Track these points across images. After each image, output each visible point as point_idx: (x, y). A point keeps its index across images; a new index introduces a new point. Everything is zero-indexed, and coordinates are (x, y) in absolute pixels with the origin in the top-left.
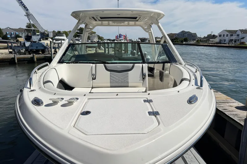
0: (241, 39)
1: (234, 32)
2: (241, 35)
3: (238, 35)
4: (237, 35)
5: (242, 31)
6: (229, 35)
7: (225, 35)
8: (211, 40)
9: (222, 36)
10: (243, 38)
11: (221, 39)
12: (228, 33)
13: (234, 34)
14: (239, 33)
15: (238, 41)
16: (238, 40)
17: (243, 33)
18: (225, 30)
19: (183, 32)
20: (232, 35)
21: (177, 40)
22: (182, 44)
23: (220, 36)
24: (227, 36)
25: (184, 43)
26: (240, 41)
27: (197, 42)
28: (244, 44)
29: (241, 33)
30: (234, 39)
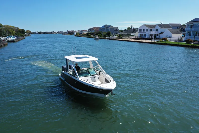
0: (160, 33)
1: (153, 27)
2: (160, 30)
3: (157, 30)
5: (160, 25)
6: (149, 30)
7: (145, 30)
8: (132, 34)
9: (142, 30)
10: (162, 33)
12: (147, 28)
13: (153, 29)
14: (157, 27)
15: (158, 36)
16: (158, 34)
17: (162, 28)
18: (144, 25)
19: (105, 26)
20: (151, 30)
21: (100, 34)
22: (105, 38)
23: (140, 30)
24: (147, 30)
25: (107, 38)
26: (160, 36)
27: (119, 36)
28: (166, 40)
29: (160, 27)
30: (153, 34)
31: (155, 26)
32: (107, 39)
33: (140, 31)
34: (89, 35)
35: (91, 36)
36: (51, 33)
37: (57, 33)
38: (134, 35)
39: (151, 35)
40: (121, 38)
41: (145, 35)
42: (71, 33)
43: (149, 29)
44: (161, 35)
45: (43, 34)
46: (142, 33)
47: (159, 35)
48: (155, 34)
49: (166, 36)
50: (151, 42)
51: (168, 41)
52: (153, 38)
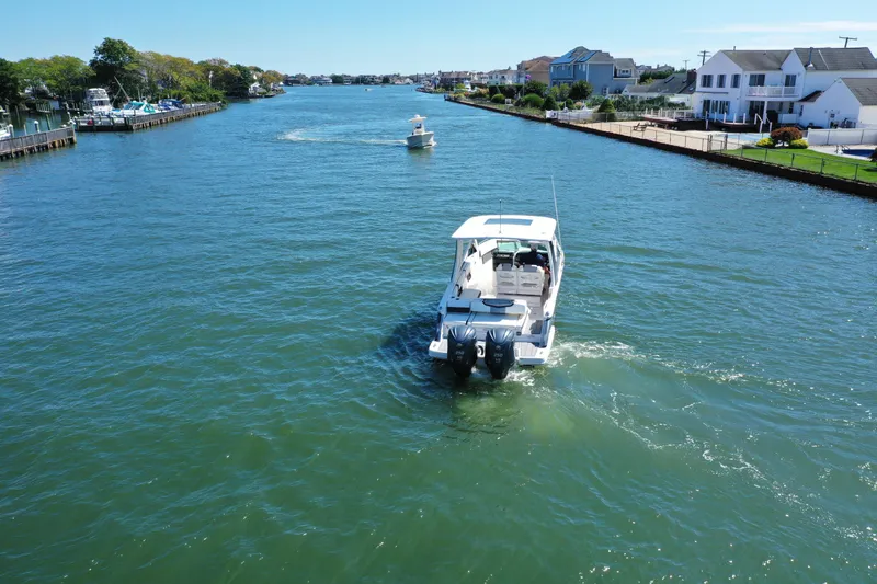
0: (806, 99)
1: (775, 65)
2: (807, 81)
3: (790, 81)
4: (788, 76)
5: (810, 57)
6: (745, 80)
7: (728, 81)
9: (715, 81)
10: (812, 97)
11: (707, 97)
12: (739, 71)
13: (769, 75)
14: (794, 66)
15: (791, 111)
16: (792, 104)
17: (816, 68)
18: (725, 52)
19: (579, 54)
20: (759, 81)
21: (534, 95)
22: (542, 117)
23: (707, 81)
24: (736, 83)
25: (548, 116)
26: (801, 114)
27: (600, 110)
28: (795, 142)
29: (806, 66)
30: (766, 100)
31: (779, 58)
32: (549, 120)
33: (704, 85)
34: (499, 95)
35: (503, 102)
36: (386, 80)
37: (408, 80)
38: (683, 104)
39: (755, 108)
40: (611, 118)
41: (724, 107)
42: (447, 84)
43: (748, 74)
44: (807, 105)
45: (353, 83)
46: (714, 94)
47: (797, 107)
48: (781, 103)
49: (833, 116)
50: (705, 150)
51: (803, 147)
52: (759, 121)
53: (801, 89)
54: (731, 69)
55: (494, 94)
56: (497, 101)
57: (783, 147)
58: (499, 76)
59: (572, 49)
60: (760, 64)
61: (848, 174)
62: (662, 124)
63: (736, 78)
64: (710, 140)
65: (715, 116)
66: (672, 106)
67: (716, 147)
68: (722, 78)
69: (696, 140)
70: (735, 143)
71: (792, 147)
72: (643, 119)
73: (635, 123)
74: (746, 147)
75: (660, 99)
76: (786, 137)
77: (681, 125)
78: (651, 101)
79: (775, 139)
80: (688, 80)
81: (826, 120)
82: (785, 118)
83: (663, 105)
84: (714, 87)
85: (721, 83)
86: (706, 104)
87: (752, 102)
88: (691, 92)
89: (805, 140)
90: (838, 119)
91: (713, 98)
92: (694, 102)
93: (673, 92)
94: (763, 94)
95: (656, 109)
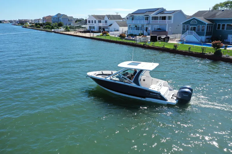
0: (109, 26)
2: (110, 22)
3: (106, 22)
4: (106, 21)
5: (109, 16)
6: (97, 22)
7: (94, 22)
9: (91, 22)
10: (111, 25)
11: (90, 25)
12: (95, 19)
13: (102, 21)
14: (106, 19)
15: (107, 28)
16: (107, 27)
17: (111, 19)
18: (92, 15)
20: (100, 22)
21: (48, 26)
22: (51, 31)
23: (89, 22)
24: (95, 23)
25: (53, 31)
26: (109, 29)
27: (66, 29)
28: (107, 34)
29: (109, 19)
30: (102, 26)
31: (103, 17)
32: (53, 32)
34: (39, 26)
35: (40, 28)
37: (8, 22)
38: (85, 27)
39: (100, 28)
40: (69, 31)
41: (94, 28)
42: (22, 23)
43: (98, 20)
44: (110, 27)
46: (91, 24)
47: (108, 27)
48: (105, 27)
49: (115, 29)
50: (89, 37)
51: (109, 35)
52: (101, 31)
53: (108, 24)
54: (94, 19)
55: (37, 25)
56: (38, 27)
57: (105, 35)
58: (38, 21)
59: (57, 14)
60: (100, 18)
61: (115, 40)
62: (80, 32)
63: (95, 21)
64: (90, 35)
65: (92, 30)
66: (83, 28)
67: (92, 36)
68: (92, 21)
69: (87, 35)
70: (95, 35)
71: (106, 35)
72: (76, 31)
73: (75, 32)
74: (98, 36)
75: (80, 26)
76: (105, 33)
77: (85, 32)
78: (78, 27)
79: (103, 34)
80: (85, 22)
81: (113, 30)
82: (106, 30)
83: (81, 27)
84: (91, 23)
85: (92, 23)
86: (90, 27)
87: (99, 27)
88: (87, 24)
89: (109, 34)
90: (116, 30)
91: (91, 26)
92: (87, 26)
93: (83, 24)
94: (101, 25)
95: (79, 28)
